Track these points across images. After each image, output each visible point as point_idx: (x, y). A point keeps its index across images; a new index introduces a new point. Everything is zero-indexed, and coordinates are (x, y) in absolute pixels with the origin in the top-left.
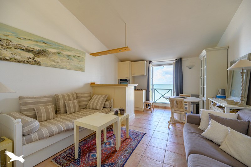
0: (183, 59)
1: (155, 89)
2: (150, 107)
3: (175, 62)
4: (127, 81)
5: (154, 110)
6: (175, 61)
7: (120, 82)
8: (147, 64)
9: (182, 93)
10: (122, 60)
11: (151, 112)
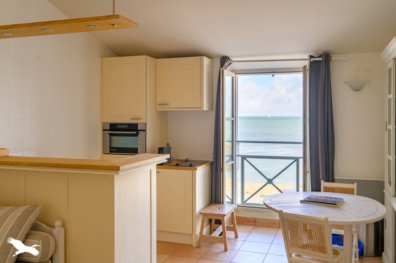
0: (334, 58)
1: (244, 158)
2: (220, 229)
3: (308, 67)
4: (137, 131)
5: (236, 237)
6: (307, 63)
7: (111, 135)
8: (211, 67)
9: (330, 178)
10: (120, 52)
11: (226, 250)
